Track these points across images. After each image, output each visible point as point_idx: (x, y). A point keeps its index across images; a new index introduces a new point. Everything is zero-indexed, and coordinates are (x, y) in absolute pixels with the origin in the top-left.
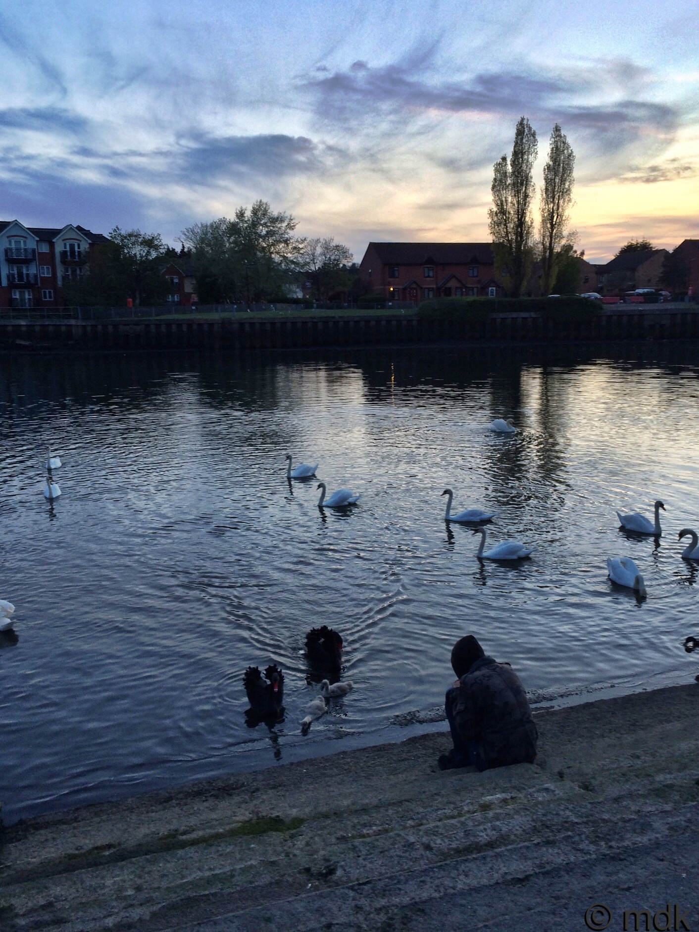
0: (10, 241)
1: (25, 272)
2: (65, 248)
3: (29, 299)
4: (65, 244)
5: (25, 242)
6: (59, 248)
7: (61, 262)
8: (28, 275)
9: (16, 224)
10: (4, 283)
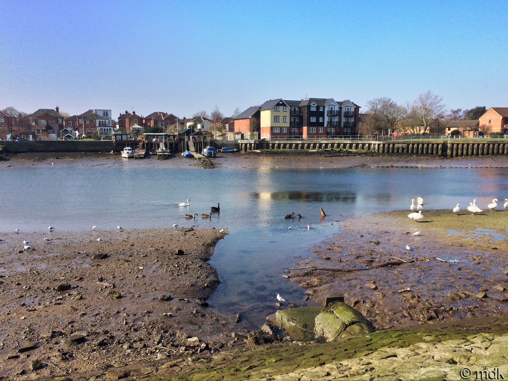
0: (329, 107)
1: (333, 120)
2: (346, 110)
3: (333, 132)
4: (346, 108)
5: (334, 108)
6: (343, 110)
7: (344, 116)
8: (334, 122)
9: (332, 100)
10: (325, 125)
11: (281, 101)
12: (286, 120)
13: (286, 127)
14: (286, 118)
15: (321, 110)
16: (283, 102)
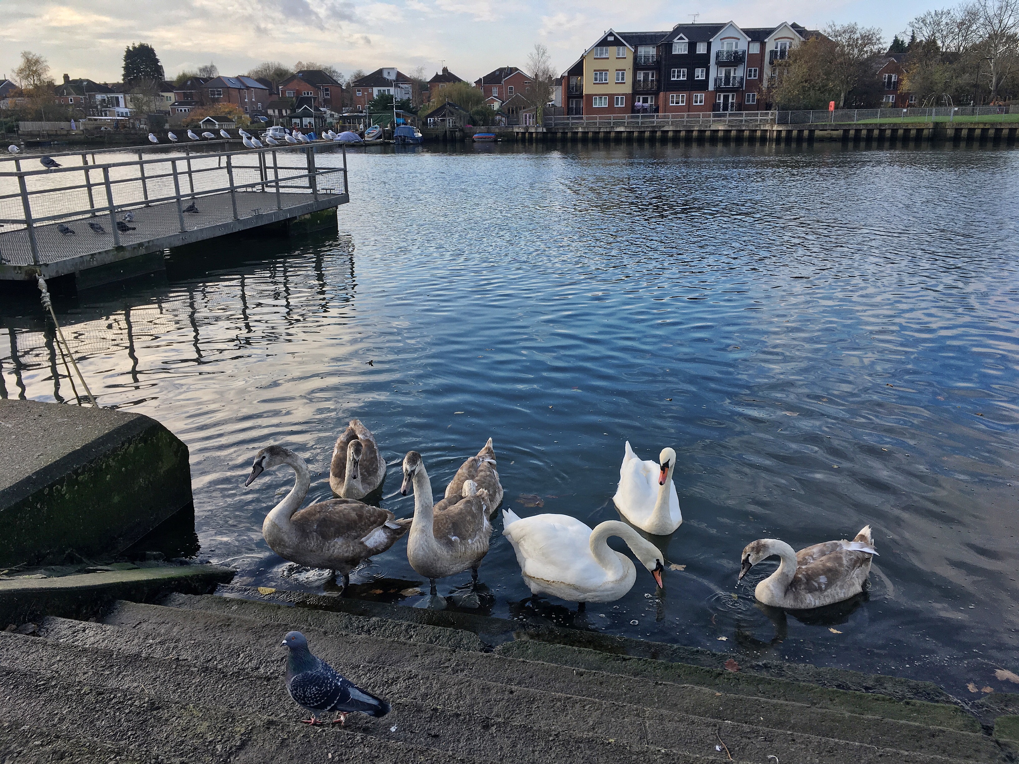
0: (723, 44)
1: (732, 75)
2: (776, 48)
4: (777, 44)
5: (737, 43)
6: (770, 47)
7: (770, 63)
8: (734, 78)
9: (732, 25)
10: (711, 87)
11: (611, 34)
12: (623, 79)
13: (623, 94)
14: (623, 74)
15: (701, 52)
16: (615, 37)
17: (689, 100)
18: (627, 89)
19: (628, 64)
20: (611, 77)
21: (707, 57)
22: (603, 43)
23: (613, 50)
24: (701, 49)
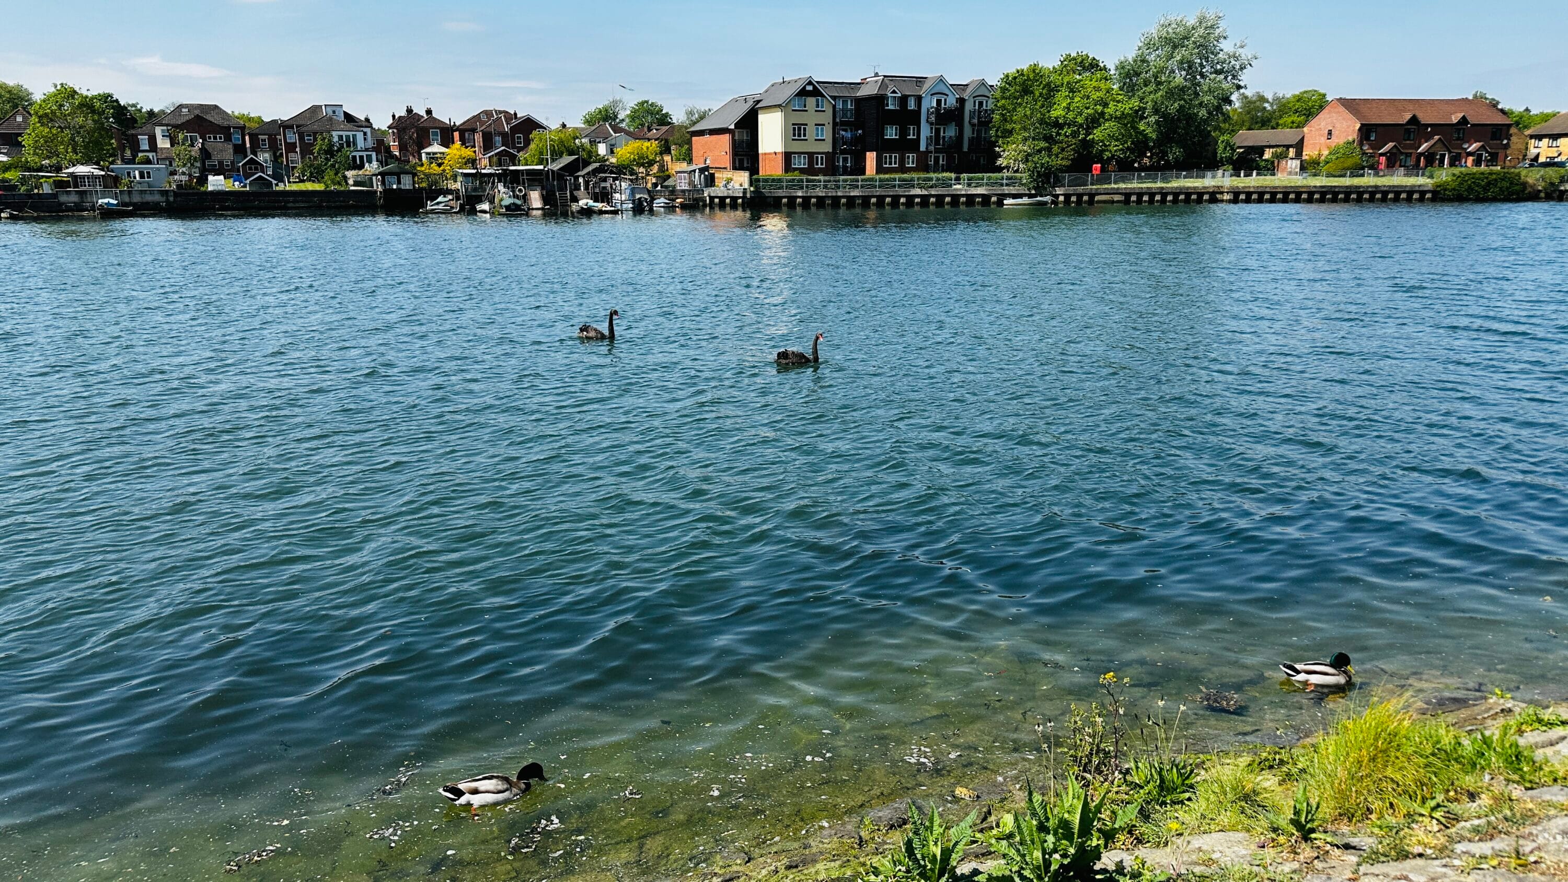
0: (933, 100)
1: (942, 134)
2: (975, 106)
3: (943, 165)
4: (974, 103)
5: (945, 100)
6: (969, 107)
7: (970, 122)
8: (944, 138)
9: (940, 80)
10: (923, 148)
11: (810, 83)
12: (822, 135)
13: (823, 153)
14: (822, 129)
15: (912, 109)
16: (814, 86)
17: (902, 161)
18: (827, 147)
19: (827, 118)
20: (811, 132)
21: (918, 113)
22: (803, 93)
23: (811, 101)
24: (912, 105)
